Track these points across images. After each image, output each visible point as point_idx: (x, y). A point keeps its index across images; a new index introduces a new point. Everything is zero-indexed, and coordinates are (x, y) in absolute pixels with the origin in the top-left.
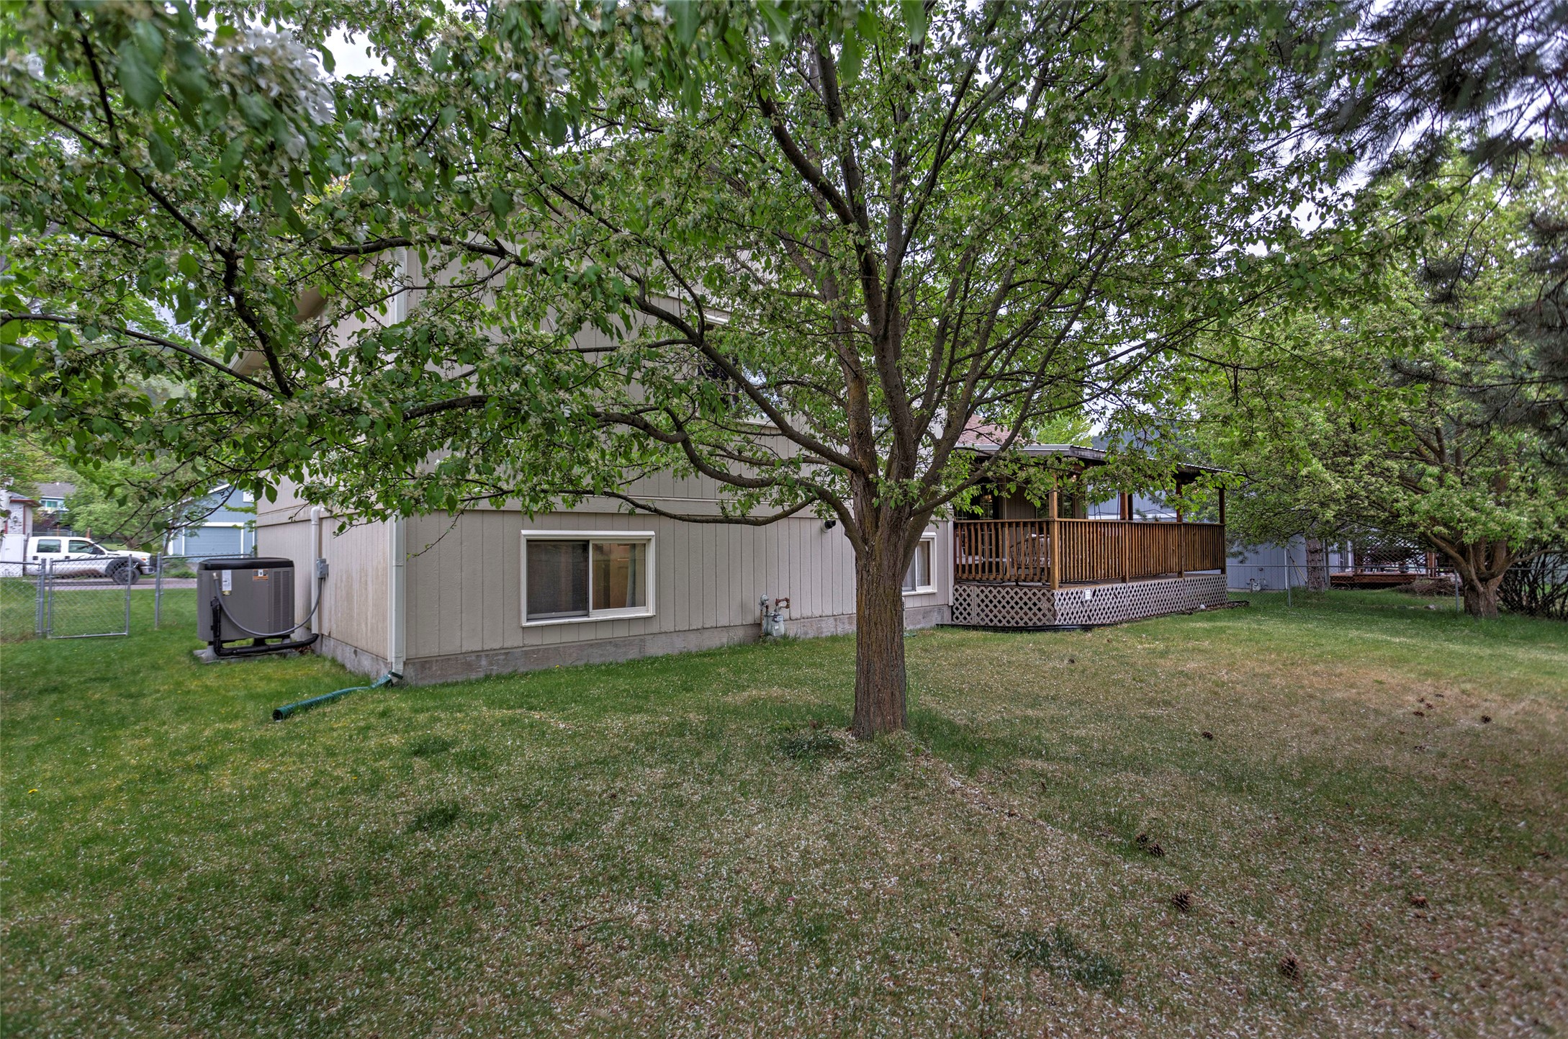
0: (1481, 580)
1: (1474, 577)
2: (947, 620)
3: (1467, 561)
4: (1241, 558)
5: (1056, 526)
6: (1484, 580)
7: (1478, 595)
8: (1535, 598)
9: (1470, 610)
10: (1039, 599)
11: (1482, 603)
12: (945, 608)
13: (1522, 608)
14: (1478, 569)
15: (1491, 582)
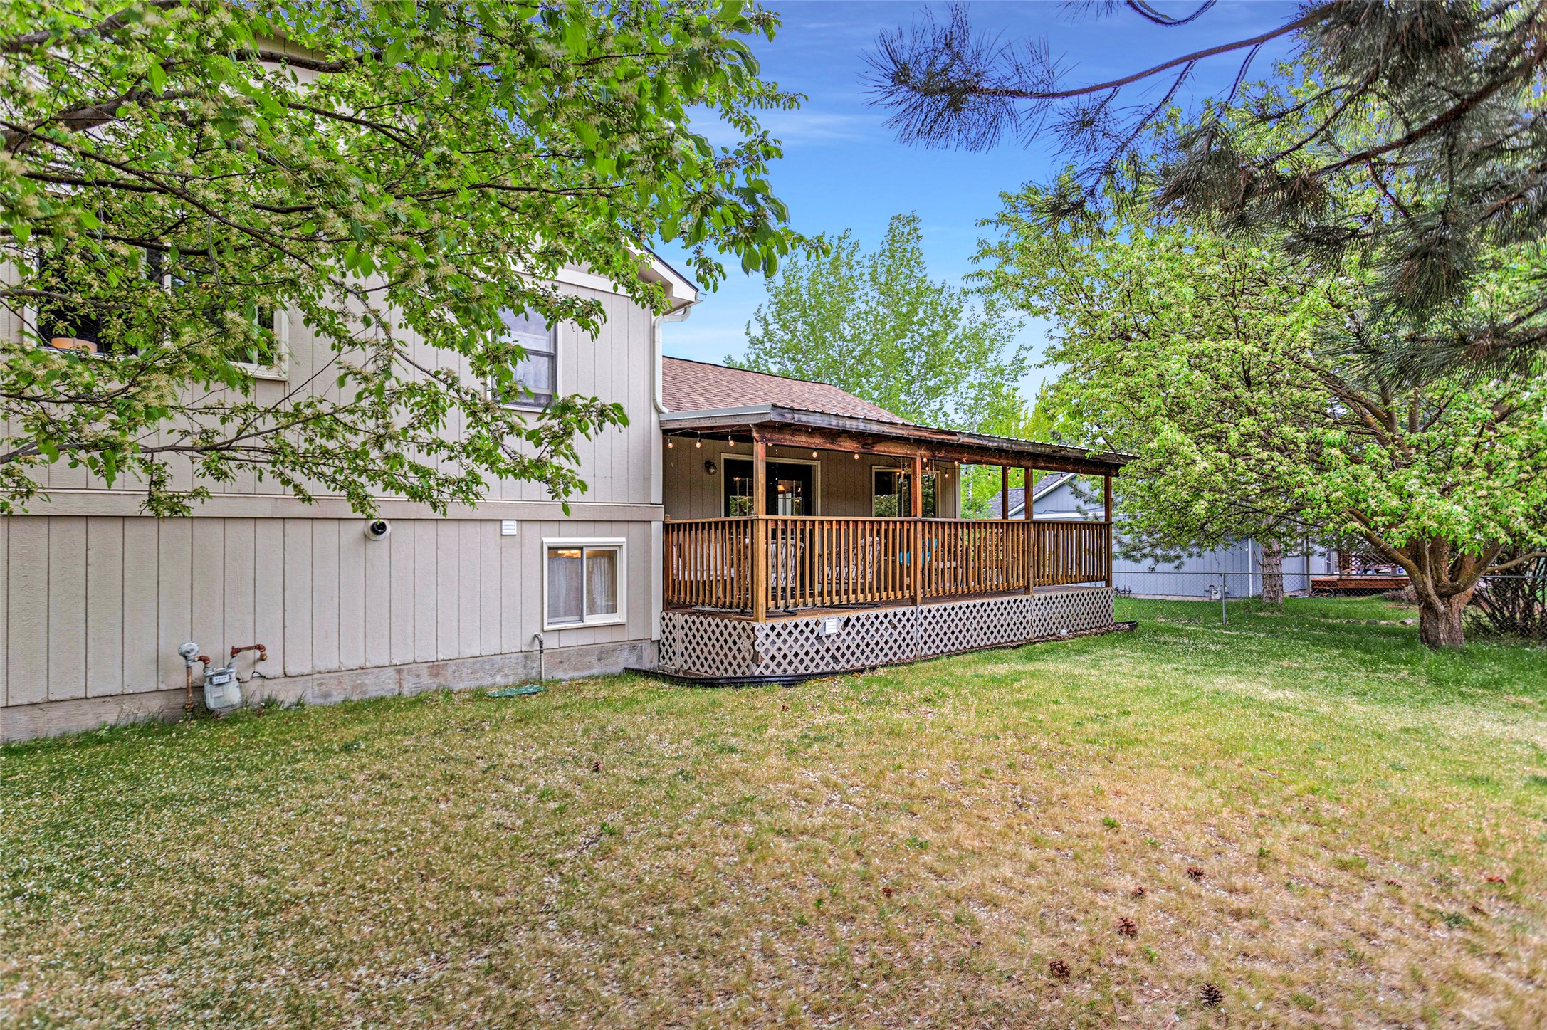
0: (1441, 596)
1: (1431, 591)
2: (649, 660)
3: (1422, 569)
4: (1176, 563)
5: (762, 526)
6: (1445, 596)
7: (1437, 616)
8: (1531, 615)
9: (1427, 637)
10: (739, 636)
11: (1443, 627)
12: (646, 645)
13: (1513, 627)
14: (1437, 582)
15: (1456, 598)
